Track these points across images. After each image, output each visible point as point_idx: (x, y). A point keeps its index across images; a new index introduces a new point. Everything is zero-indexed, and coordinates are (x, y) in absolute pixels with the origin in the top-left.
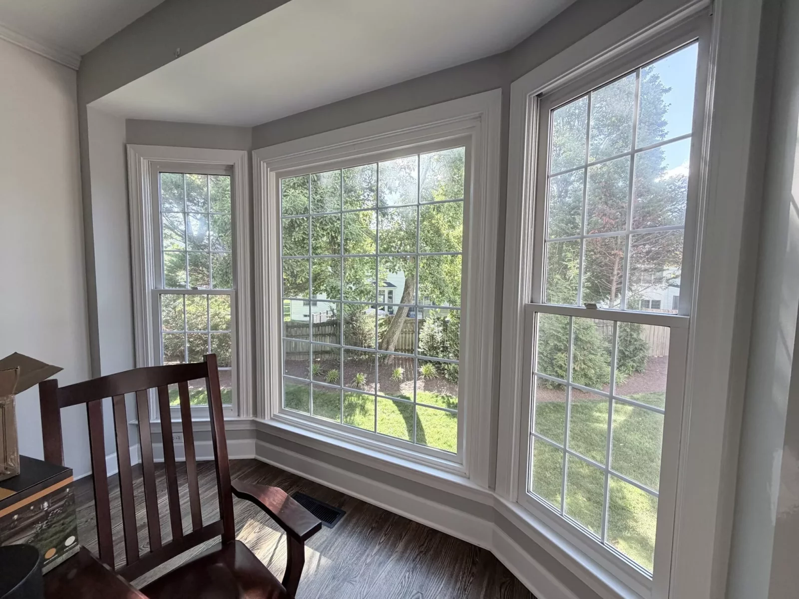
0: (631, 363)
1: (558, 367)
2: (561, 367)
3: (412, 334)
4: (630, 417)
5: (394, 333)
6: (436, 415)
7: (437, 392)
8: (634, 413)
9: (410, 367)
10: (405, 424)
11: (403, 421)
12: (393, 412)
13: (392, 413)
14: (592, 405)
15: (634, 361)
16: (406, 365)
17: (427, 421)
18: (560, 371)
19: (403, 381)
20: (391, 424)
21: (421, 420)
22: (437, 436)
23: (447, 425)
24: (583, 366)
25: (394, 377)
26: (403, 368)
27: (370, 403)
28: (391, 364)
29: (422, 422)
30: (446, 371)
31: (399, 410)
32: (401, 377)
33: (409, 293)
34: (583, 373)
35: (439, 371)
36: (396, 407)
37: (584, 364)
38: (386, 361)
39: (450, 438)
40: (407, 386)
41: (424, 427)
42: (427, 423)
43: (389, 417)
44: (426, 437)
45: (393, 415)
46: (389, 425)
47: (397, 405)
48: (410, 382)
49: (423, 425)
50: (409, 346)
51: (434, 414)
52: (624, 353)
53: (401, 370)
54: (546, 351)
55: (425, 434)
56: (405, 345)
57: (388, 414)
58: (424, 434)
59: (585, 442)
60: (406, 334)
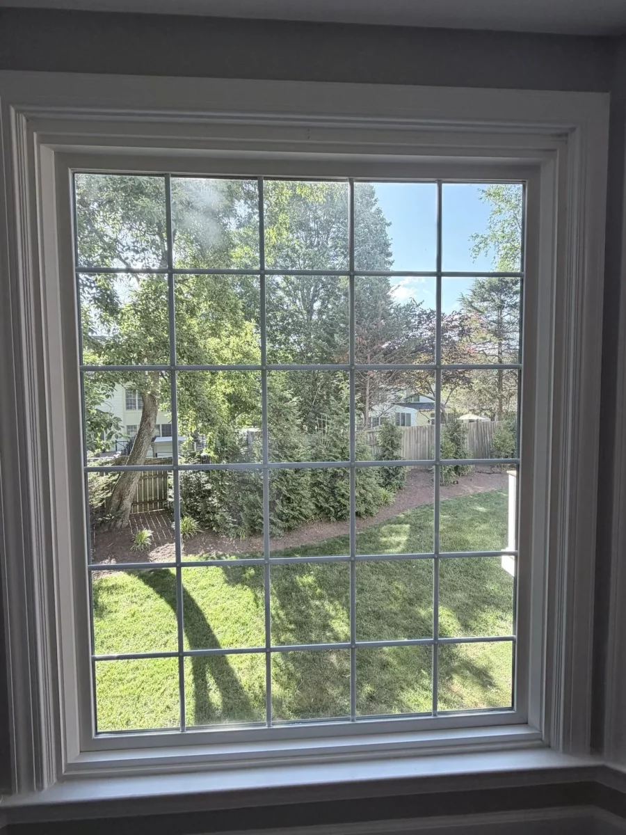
0: (396, 481)
1: (340, 495)
2: (343, 496)
3: (154, 478)
4: (410, 536)
5: (130, 482)
6: (213, 586)
7: (205, 553)
8: (412, 530)
9: (157, 524)
10: (172, 611)
11: (168, 607)
12: (148, 597)
13: (147, 600)
14: (376, 531)
15: (397, 478)
16: (150, 523)
17: (203, 598)
18: (344, 500)
19: (152, 548)
20: (149, 616)
21: (194, 597)
22: (222, 616)
23: (232, 596)
24: (363, 491)
25: (138, 544)
26: (148, 529)
27: (105, 594)
28: (128, 526)
29: (196, 601)
30: (213, 524)
31: (157, 592)
32: (148, 542)
33: (149, 424)
34: (362, 498)
35: (202, 523)
36: (151, 589)
37: (364, 488)
38: (119, 523)
39: (241, 613)
40: (159, 554)
41: (202, 608)
42: (205, 600)
43: (143, 608)
44: (209, 621)
45: (150, 602)
46: (148, 619)
47: (151, 586)
48: (162, 547)
49: (199, 604)
50: (150, 495)
51: (210, 585)
52: (388, 472)
53: (147, 533)
54: (326, 480)
55: (206, 616)
56: (145, 496)
57: (139, 602)
58: (204, 618)
59: (384, 574)
60: (145, 480)
